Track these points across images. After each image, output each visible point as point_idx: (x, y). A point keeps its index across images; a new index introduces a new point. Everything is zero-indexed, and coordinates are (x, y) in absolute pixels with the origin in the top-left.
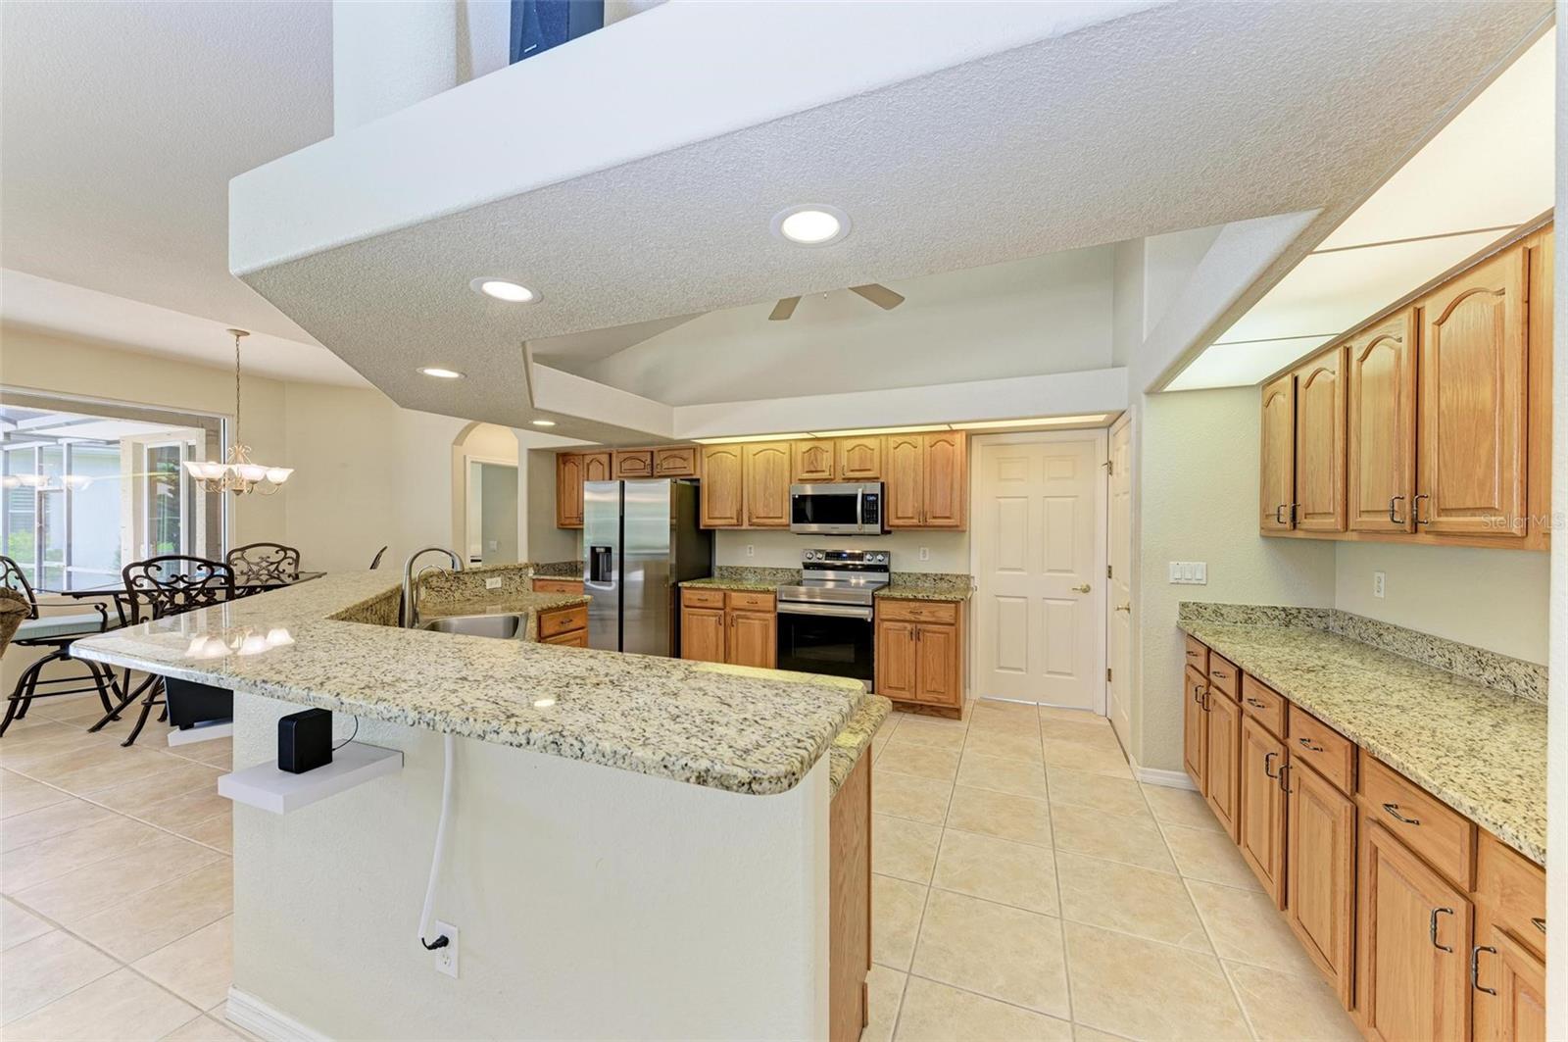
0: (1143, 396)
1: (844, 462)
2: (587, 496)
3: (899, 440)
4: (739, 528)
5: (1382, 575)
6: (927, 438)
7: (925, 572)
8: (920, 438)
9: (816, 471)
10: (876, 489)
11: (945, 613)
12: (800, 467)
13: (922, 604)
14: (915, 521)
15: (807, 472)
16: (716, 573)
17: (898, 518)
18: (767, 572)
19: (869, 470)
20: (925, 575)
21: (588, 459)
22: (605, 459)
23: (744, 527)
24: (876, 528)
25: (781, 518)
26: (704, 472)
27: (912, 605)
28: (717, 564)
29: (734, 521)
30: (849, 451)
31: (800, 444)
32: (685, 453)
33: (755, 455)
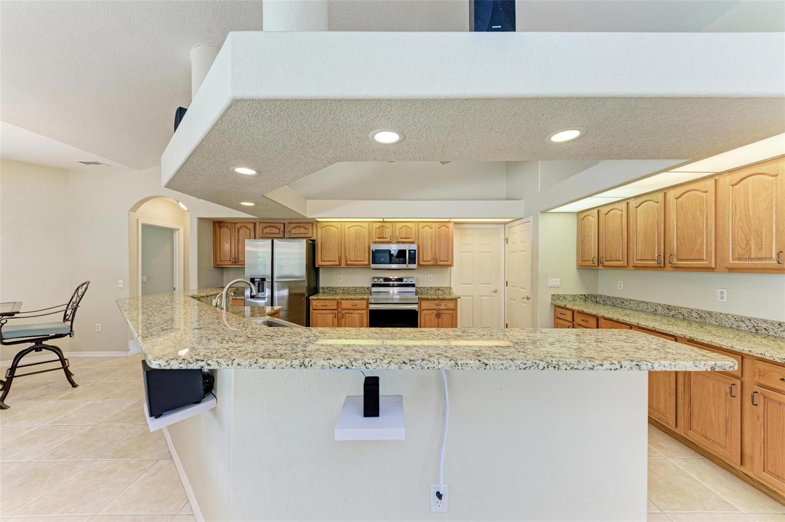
0: (539, 213)
1: (397, 234)
2: (247, 248)
3: (424, 224)
4: (339, 266)
5: (622, 282)
6: (437, 224)
7: (431, 286)
8: (434, 224)
9: (383, 238)
10: (414, 247)
11: (451, 305)
12: (374, 236)
13: (442, 301)
14: (432, 263)
15: (378, 238)
16: (321, 291)
17: (423, 261)
18: (351, 289)
19: (410, 238)
20: (431, 288)
21: (238, 226)
22: (251, 226)
23: (342, 266)
24: (414, 266)
25: (364, 261)
26: (318, 235)
27: (436, 302)
28: (320, 286)
29: (337, 263)
30: (399, 228)
31: (374, 224)
32: (306, 226)
33: (349, 228)
